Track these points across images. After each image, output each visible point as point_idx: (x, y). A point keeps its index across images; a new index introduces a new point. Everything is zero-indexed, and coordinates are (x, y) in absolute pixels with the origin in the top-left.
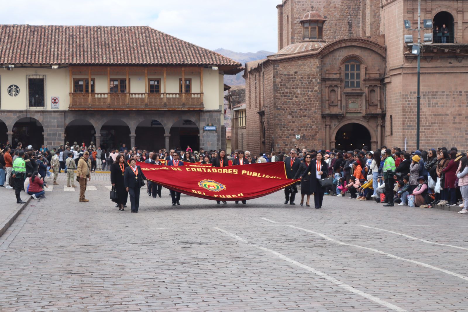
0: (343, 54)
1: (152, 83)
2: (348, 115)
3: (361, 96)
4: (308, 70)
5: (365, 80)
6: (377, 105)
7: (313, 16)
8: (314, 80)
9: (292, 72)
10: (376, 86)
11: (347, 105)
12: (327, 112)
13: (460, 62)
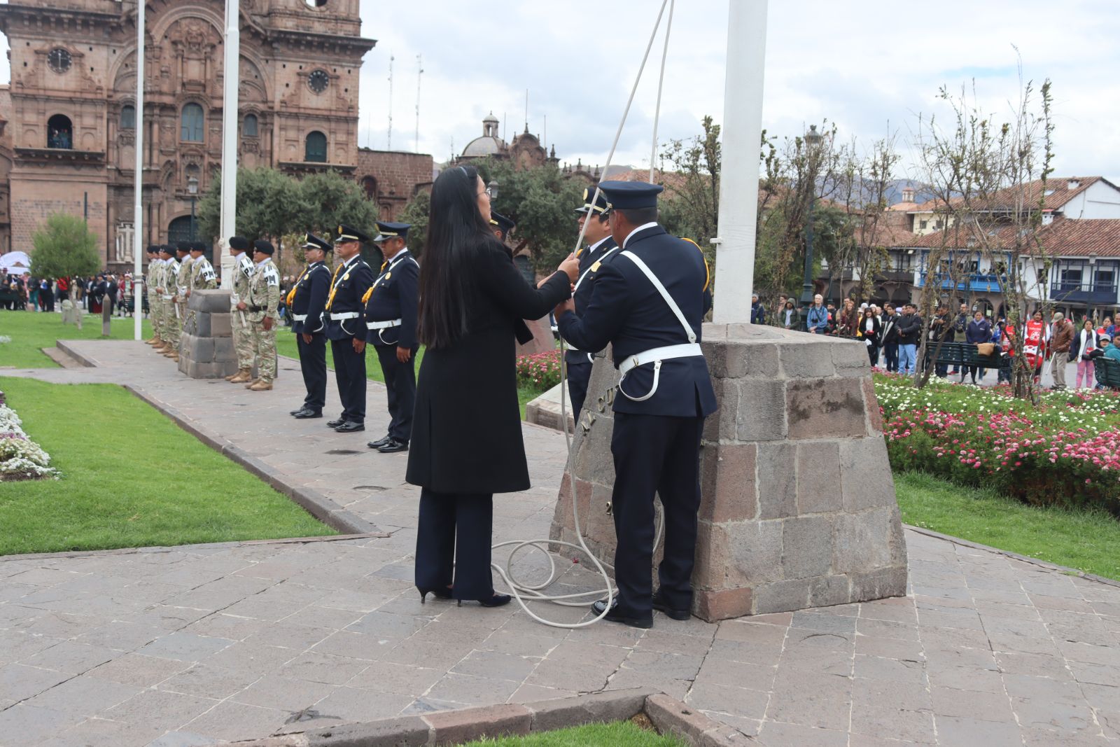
10: (2, 193)
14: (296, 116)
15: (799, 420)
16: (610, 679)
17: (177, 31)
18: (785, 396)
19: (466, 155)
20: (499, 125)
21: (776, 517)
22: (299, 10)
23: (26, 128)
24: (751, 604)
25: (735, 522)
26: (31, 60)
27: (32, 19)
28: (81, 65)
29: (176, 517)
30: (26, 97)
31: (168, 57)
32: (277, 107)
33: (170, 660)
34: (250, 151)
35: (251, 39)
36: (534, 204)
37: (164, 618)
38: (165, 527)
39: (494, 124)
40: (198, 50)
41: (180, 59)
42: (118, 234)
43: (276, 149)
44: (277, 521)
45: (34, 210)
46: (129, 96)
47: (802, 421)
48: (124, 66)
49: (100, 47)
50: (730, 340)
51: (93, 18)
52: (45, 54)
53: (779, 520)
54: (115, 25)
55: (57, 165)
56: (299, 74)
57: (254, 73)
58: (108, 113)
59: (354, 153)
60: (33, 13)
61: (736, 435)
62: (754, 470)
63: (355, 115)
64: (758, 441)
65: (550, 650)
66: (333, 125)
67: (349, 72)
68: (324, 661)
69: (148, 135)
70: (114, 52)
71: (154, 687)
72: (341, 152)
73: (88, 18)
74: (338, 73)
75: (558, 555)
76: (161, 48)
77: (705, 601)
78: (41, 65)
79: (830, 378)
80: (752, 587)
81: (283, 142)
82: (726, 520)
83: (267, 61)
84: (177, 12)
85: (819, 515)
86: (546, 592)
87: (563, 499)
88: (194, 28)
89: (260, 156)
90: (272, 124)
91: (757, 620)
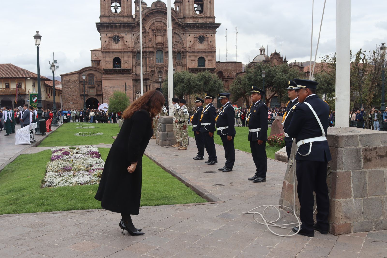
0: (88, 72)
1: (6, 84)
2: (90, 95)
3: (94, 88)
4: (74, 78)
5: (96, 82)
6: (100, 91)
7: (95, 59)
8: (77, 82)
9: (68, 80)
10: (100, 84)
11: (89, 91)
12: (82, 94)
13: (123, 75)
14: (194, 52)
15: (367, 162)
16: (297, 255)
17: (153, 26)
18: (362, 153)
19: (254, 61)
20: (265, 50)
21: (360, 197)
22: (194, 16)
23: (106, 62)
24: (351, 229)
25: (344, 199)
26: (107, 40)
27: (108, 27)
28: (123, 40)
29: (154, 196)
30: (106, 52)
31: (151, 35)
32: (188, 49)
33: (150, 245)
34: (179, 65)
35: (178, 27)
36: (279, 78)
37: (149, 231)
38: (150, 199)
39: (263, 50)
40: (161, 32)
41: (155, 36)
42: (137, 96)
43: (188, 64)
44: (187, 197)
45: (110, 89)
46: (139, 49)
47: (369, 162)
48: (137, 39)
49: (129, 34)
50: (340, 134)
51: (126, 24)
52: (112, 38)
53: (361, 198)
54: (133, 26)
55: (116, 74)
56: (194, 38)
57: (179, 38)
58: (132, 55)
59: (214, 63)
60: (108, 25)
61: (343, 168)
62: (350, 180)
63: (214, 50)
64: (352, 170)
65: (277, 244)
66: (207, 54)
67: (212, 35)
68: (199, 246)
69: (145, 62)
70: (133, 35)
71: (145, 254)
72: (210, 63)
73: (125, 25)
74: (208, 36)
75: (282, 209)
76: (148, 32)
77: (333, 227)
78: (111, 41)
79: (379, 146)
80: (351, 223)
81: (190, 61)
82: (340, 199)
83: (184, 34)
84: (153, 20)
85: (377, 197)
86: (277, 223)
87: (283, 190)
88: (159, 25)
89: (183, 66)
90: (186, 55)
91: (354, 235)
